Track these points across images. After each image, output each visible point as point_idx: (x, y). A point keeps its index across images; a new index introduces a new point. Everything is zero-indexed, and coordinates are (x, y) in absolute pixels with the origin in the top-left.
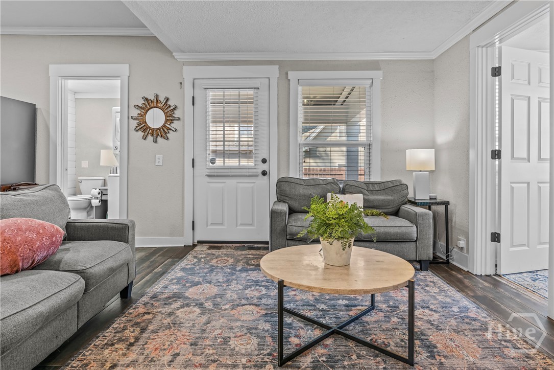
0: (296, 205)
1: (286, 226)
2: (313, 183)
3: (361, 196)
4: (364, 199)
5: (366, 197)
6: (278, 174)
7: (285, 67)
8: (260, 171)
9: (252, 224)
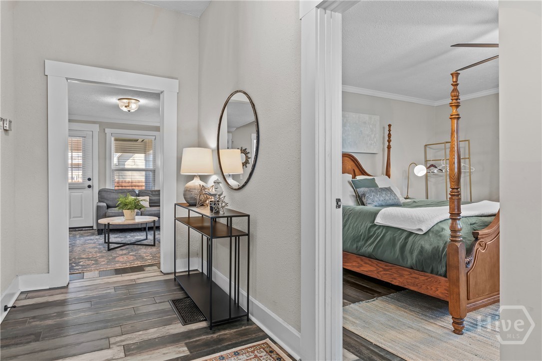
0: (110, 203)
1: (106, 213)
2: (121, 191)
3: (148, 197)
4: (150, 199)
5: (151, 198)
6: (99, 187)
7: (103, 126)
8: (87, 185)
9: (81, 217)
